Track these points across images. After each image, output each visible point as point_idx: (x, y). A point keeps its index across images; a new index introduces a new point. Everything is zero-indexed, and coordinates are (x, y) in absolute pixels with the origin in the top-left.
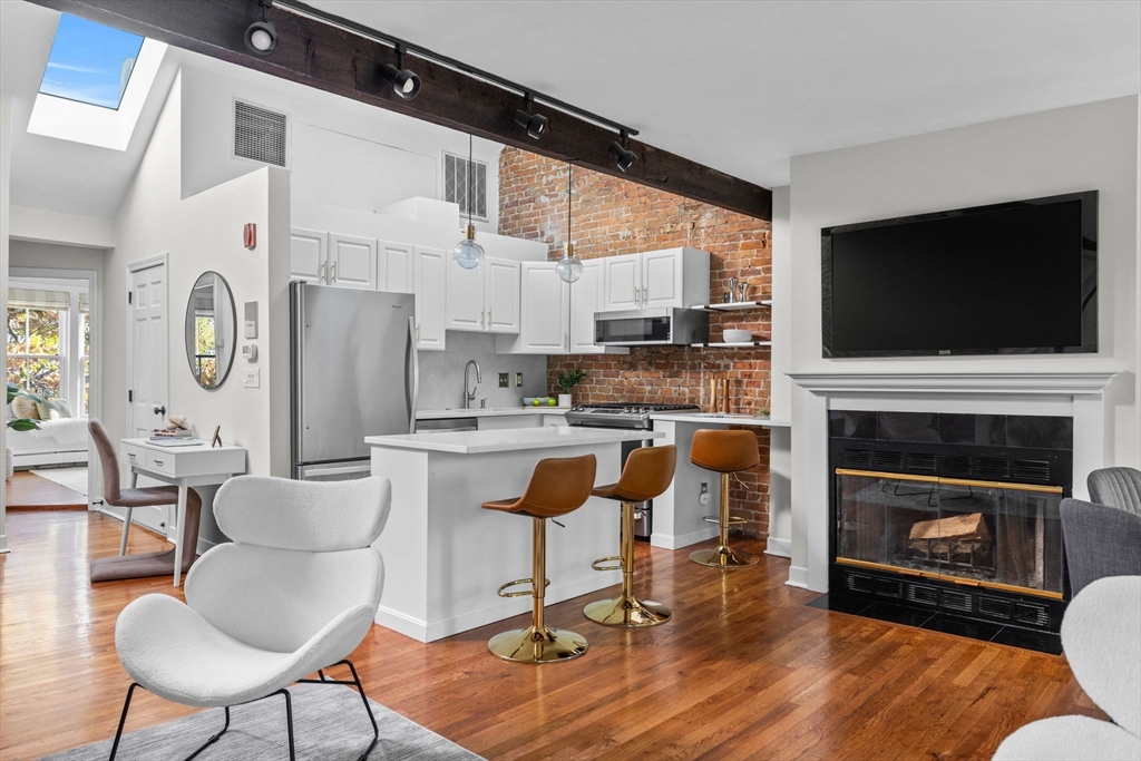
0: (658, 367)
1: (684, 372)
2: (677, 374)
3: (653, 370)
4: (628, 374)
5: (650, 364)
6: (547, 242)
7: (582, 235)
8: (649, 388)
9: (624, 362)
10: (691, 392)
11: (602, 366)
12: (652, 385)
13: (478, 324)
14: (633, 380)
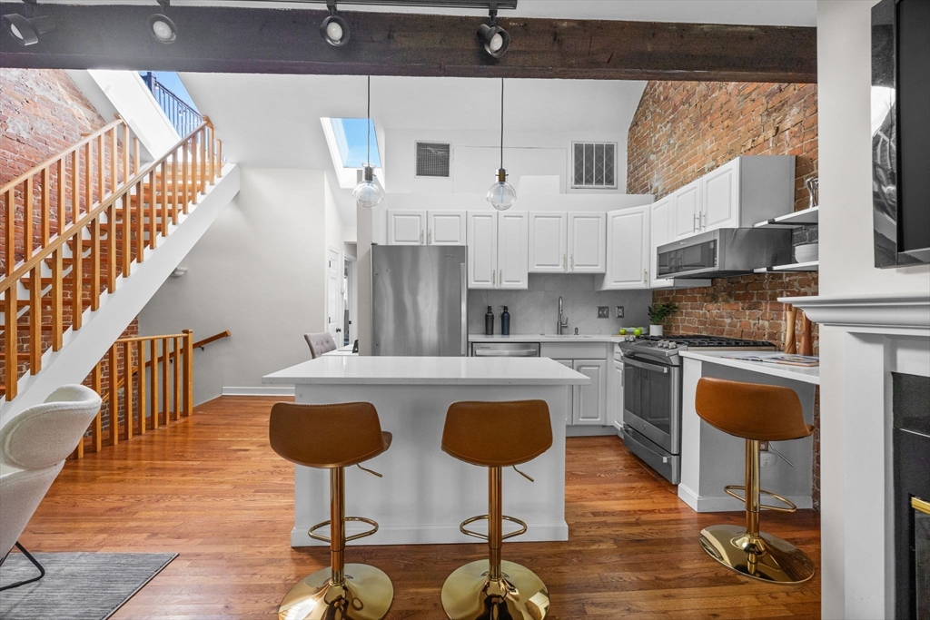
0: (738, 298)
1: (763, 302)
2: (755, 306)
3: (732, 301)
4: (710, 306)
5: (730, 295)
6: (654, 193)
7: (677, 179)
8: (728, 321)
9: (707, 294)
10: (771, 326)
11: (689, 299)
12: (731, 317)
13: (560, 267)
14: (715, 312)
